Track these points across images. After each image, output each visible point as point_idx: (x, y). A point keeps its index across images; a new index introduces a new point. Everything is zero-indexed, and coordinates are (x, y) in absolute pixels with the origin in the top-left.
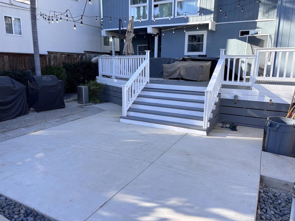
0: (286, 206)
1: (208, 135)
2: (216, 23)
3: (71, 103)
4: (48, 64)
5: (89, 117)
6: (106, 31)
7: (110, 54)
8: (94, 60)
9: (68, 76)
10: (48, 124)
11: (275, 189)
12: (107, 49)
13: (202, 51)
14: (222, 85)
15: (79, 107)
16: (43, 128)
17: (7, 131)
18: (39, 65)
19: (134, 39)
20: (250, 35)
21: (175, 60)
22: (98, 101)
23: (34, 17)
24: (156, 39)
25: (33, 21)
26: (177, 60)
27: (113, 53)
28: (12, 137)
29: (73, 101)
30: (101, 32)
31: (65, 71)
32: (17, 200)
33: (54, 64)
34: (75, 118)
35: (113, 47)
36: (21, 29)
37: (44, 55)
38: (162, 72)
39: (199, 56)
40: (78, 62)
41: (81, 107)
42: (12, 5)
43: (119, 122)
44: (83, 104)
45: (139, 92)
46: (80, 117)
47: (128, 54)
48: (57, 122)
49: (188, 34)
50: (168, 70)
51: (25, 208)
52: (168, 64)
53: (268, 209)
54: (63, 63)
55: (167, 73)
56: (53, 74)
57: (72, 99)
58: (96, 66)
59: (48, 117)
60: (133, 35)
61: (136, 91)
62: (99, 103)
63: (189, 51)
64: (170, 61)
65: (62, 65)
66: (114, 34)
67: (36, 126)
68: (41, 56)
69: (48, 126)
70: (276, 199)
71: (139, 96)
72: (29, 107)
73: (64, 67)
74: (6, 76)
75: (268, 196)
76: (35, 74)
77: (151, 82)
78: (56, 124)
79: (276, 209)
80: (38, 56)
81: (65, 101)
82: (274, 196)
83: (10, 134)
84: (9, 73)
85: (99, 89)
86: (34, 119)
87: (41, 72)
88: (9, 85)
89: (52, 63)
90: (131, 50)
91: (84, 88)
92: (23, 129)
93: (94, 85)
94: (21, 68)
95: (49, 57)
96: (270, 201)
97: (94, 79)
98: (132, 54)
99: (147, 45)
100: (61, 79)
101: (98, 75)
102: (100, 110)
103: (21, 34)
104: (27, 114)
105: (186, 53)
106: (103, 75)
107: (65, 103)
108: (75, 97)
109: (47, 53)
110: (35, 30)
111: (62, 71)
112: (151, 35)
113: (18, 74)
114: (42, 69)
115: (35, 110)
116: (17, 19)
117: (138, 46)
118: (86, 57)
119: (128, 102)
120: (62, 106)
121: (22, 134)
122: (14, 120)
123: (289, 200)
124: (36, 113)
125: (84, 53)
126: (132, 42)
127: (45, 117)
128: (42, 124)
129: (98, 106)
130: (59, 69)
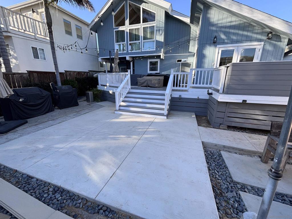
0: (220, 159)
1: (167, 118)
2: (165, 55)
3: (82, 103)
4: (65, 79)
5: (95, 111)
6: (101, 58)
7: (105, 72)
8: (95, 75)
9: (79, 85)
10: (68, 117)
11: (210, 148)
12: (102, 69)
13: (157, 70)
14: (172, 89)
15: (88, 104)
16: (64, 120)
17: (39, 124)
18: (60, 79)
19: (119, 63)
20: (182, 62)
21: (144, 76)
22: (100, 100)
23: (53, 48)
24: (131, 63)
25: (53, 50)
26: (145, 76)
27: (106, 71)
28: (43, 128)
29: (84, 101)
30: (98, 59)
31: (77, 83)
32: (46, 180)
33: (70, 78)
34: (86, 112)
35: (106, 68)
36: (44, 56)
37: (63, 73)
38: (137, 83)
39: (156, 73)
40: (85, 77)
41: (89, 104)
42: (36, 39)
43: (114, 113)
44: (90, 103)
45: (125, 94)
46: (89, 111)
47: (116, 72)
48: (74, 115)
49: (149, 61)
50: (140, 81)
51: (53, 186)
52: (140, 78)
53: (212, 163)
54: (75, 78)
55: (140, 83)
56: (69, 84)
57: (82, 100)
58: (96, 79)
59: (67, 113)
60: (118, 61)
61: (123, 94)
62: (100, 102)
63: (150, 71)
64: (141, 76)
65: (74, 79)
66: (107, 60)
67: (59, 119)
68: (60, 73)
69: (68, 119)
70: (213, 155)
71: (126, 97)
72: (55, 106)
73: (76, 80)
74: (36, 86)
75: (208, 153)
76: (57, 85)
77: (132, 88)
78: (73, 117)
79: (215, 162)
80: (59, 73)
81: (78, 101)
82: (211, 153)
83: (41, 126)
84: (38, 84)
85: (99, 93)
86: (58, 114)
87: (61, 84)
88: (38, 93)
89: (68, 78)
90: (118, 70)
91: (90, 93)
92: (51, 122)
93: (96, 91)
94: (47, 81)
95: (66, 74)
96: (210, 156)
97: (96, 87)
98: (118, 72)
99: (126, 67)
100: (75, 88)
101: (98, 85)
102: (102, 106)
103: (45, 59)
104: (53, 111)
105: (149, 72)
106: (101, 85)
107: (79, 103)
108: (85, 98)
109: (64, 72)
110: (55, 57)
111: (75, 83)
112: (128, 61)
113: (45, 85)
114: (61, 82)
115: (58, 108)
116: (41, 49)
117: (121, 67)
118: (90, 74)
119: (119, 101)
120: (77, 104)
121: (50, 126)
122: (44, 116)
123: (220, 155)
124: (60, 110)
125: (88, 71)
126: (118, 65)
127: (65, 113)
128: (64, 117)
129: (100, 103)
130: (73, 81)
